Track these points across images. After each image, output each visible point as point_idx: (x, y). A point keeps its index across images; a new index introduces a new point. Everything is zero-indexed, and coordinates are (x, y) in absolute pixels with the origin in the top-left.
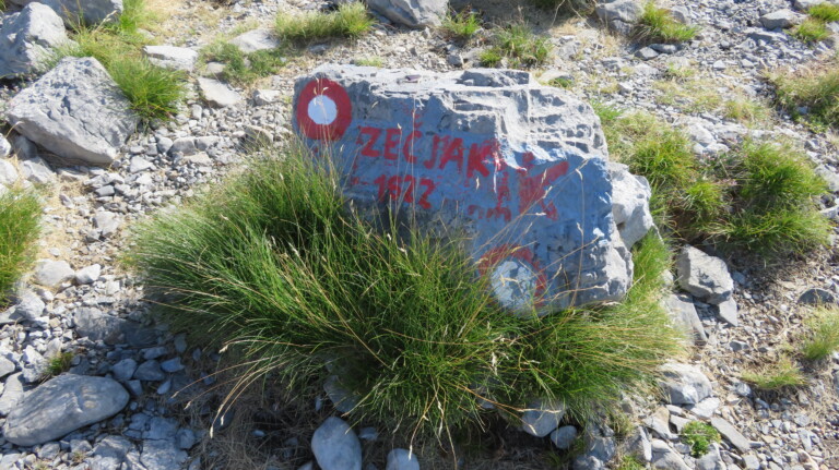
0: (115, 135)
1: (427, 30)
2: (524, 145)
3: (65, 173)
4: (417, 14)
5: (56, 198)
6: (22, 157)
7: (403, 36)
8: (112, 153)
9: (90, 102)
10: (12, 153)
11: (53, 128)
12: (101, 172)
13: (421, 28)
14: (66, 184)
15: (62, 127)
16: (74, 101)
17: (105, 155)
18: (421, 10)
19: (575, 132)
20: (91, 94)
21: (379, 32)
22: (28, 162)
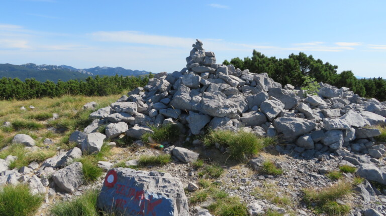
0: (76, 184)
1: (188, 164)
2: (152, 193)
3: (58, 193)
4: (186, 158)
5: (52, 200)
6: (50, 187)
7: (180, 165)
8: (73, 189)
9: (73, 174)
10: (48, 185)
11: (60, 180)
12: (67, 194)
13: (186, 163)
14: (57, 196)
15: (63, 180)
16: (69, 173)
17: (70, 190)
18: (188, 157)
19: (169, 191)
20: (74, 172)
21: (172, 163)
22: (51, 189)
